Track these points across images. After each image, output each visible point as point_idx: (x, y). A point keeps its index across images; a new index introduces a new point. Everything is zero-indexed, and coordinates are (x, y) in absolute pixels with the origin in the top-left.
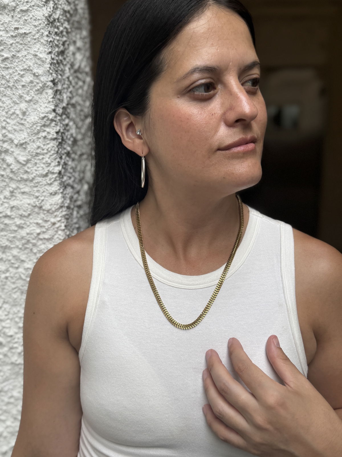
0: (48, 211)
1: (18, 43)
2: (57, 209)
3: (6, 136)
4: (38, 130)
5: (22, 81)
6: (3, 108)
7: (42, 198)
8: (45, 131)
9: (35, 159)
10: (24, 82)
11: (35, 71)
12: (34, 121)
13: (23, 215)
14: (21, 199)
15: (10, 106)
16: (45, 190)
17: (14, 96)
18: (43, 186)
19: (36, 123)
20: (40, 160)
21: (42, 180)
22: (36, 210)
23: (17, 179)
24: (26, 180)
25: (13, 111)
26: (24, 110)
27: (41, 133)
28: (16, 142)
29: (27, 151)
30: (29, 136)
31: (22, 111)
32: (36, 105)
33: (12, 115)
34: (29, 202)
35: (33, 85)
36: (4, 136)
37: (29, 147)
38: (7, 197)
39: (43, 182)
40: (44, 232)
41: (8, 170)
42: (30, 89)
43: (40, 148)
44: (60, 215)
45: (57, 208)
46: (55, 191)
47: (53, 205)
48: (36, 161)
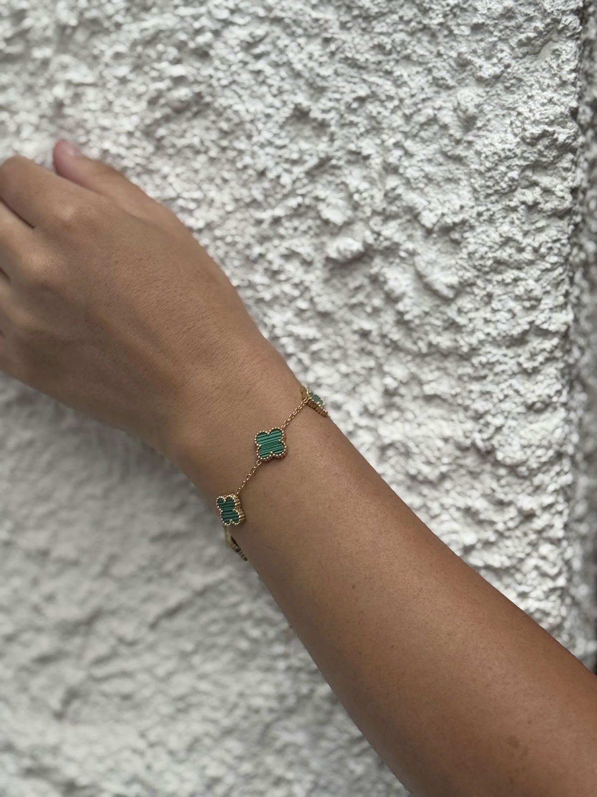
0: (513, 469)
2: (545, 463)
3: (398, 197)
4: (513, 180)
5: (476, 10)
6: (396, 102)
7: (498, 421)
8: (535, 184)
9: (490, 281)
10: (482, 15)
12: (503, 150)
13: (420, 478)
14: (420, 419)
15: (423, 96)
16: (511, 392)
17: (440, 63)
18: (505, 377)
19: (508, 158)
20: (507, 285)
21: (505, 355)
22: (470, 461)
23: (415, 348)
24: (445, 355)
25: (430, 112)
26: (472, 110)
27: (519, 190)
28: (428, 219)
29: (464, 253)
30: (477, 199)
31: (461, 114)
32: (513, 92)
33: (422, 126)
34: (448, 433)
35: (513, 23)
36: (391, 197)
37: (472, 240)
38: (371, 408)
39: (506, 363)
40: (487, 544)
41: (389, 317)
42: (500, 39)
43: (511, 244)
44: (552, 488)
45: (544, 459)
46: (544, 397)
47: (533, 448)
48: (490, 288)
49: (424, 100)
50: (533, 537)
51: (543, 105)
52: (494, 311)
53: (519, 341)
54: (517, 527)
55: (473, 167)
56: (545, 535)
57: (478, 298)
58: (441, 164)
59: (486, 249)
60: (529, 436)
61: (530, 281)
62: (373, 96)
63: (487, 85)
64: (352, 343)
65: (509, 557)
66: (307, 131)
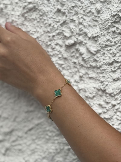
49: (88, 7)
50: (115, 111)
51: (116, 7)
52: (105, 57)
53: (111, 64)
54: (111, 108)
55: (100, 22)
56: (118, 110)
57: (101, 54)
58: (92, 22)
59: (103, 42)
60: (114, 87)
61: (114, 49)
62: (76, 6)
63: (103, 3)
64: (72, 65)
65: (110, 116)
66: (61, 14)
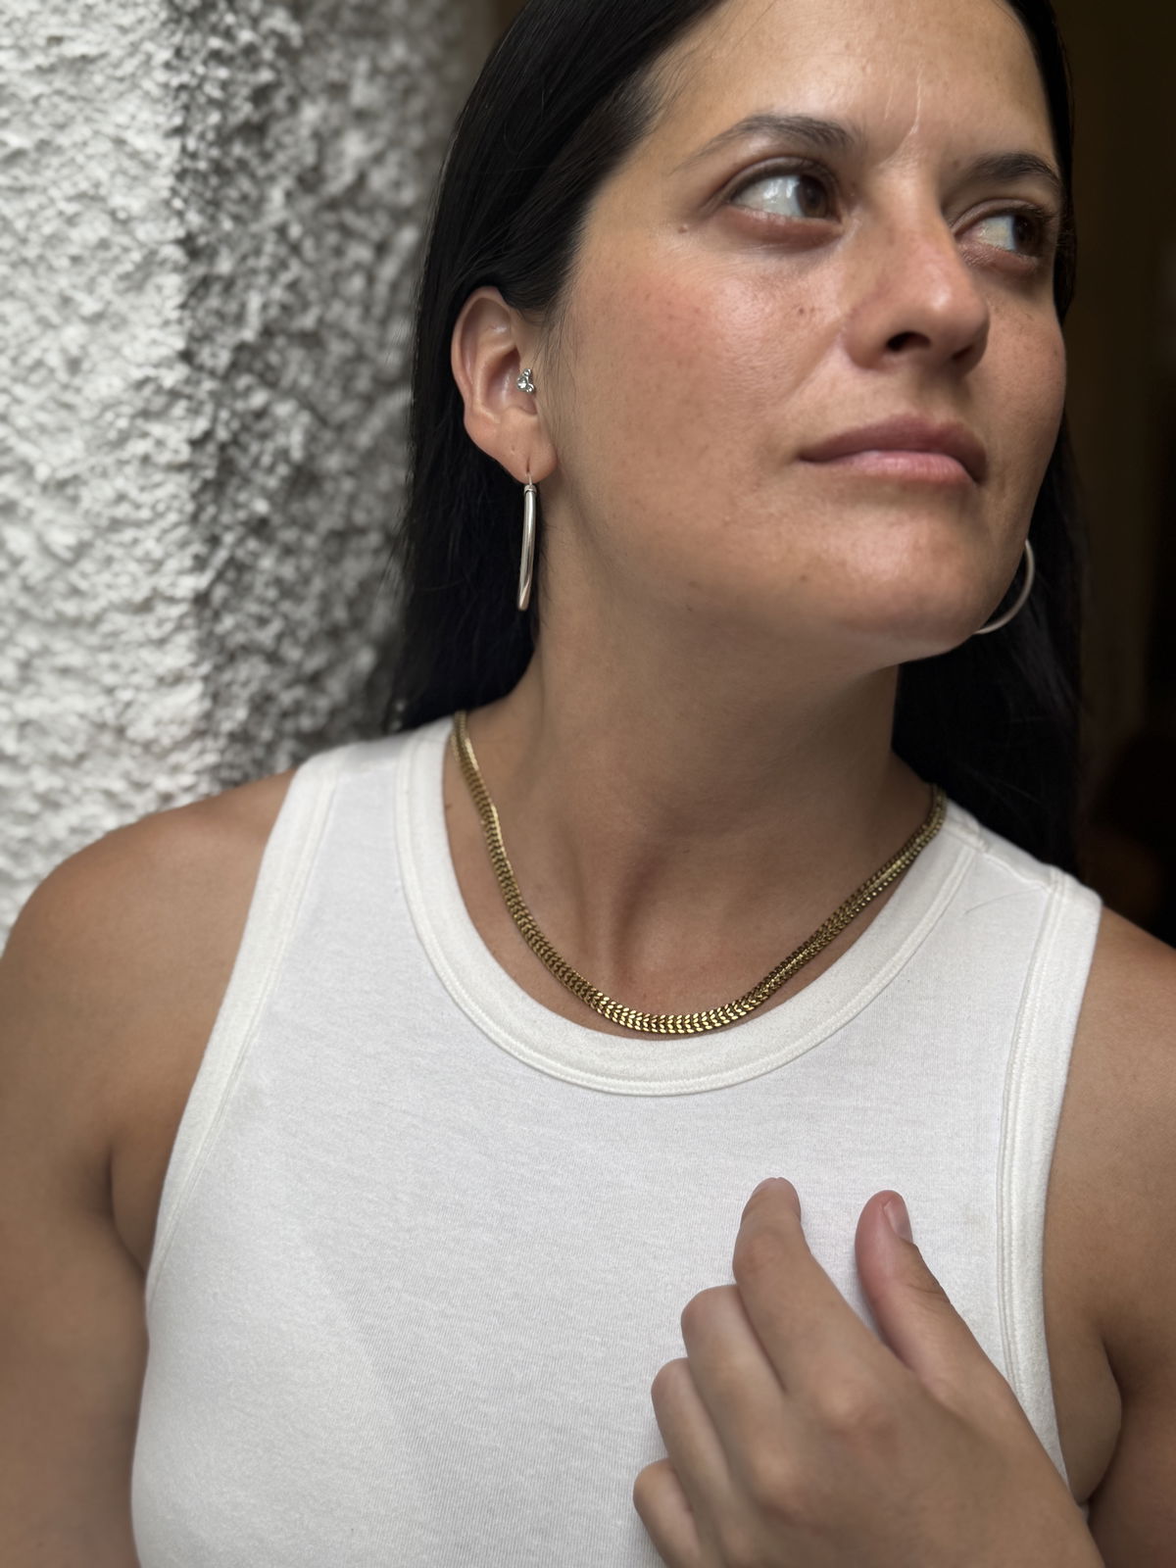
1: (59, 93)
2: (180, 742)
3: (10, 449)
4: (122, 429)
5: (72, 240)
10: (78, 245)
11: (117, 200)
12: (110, 396)
14: (56, 692)
15: (28, 336)
16: (139, 664)
18: (132, 647)
19: (114, 405)
20: (127, 546)
21: (130, 624)
23: (43, 616)
25: (37, 354)
26: (76, 352)
27: (131, 441)
29: (80, 512)
30: (89, 451)
31: (66, 357)
32: (118, 332)
33: (31, 369)
34: (81, 708)
35: (110, 255)
37: (86, 497)
39: (132, 633)
41: (13, 582)
43: (128, 500)
45: (179, 736)
46: (176, 670)
47: (166, 725)
48: (109, 550)
